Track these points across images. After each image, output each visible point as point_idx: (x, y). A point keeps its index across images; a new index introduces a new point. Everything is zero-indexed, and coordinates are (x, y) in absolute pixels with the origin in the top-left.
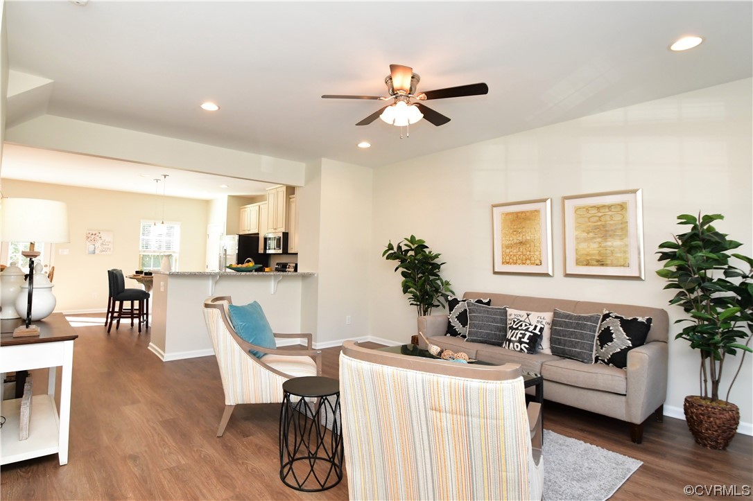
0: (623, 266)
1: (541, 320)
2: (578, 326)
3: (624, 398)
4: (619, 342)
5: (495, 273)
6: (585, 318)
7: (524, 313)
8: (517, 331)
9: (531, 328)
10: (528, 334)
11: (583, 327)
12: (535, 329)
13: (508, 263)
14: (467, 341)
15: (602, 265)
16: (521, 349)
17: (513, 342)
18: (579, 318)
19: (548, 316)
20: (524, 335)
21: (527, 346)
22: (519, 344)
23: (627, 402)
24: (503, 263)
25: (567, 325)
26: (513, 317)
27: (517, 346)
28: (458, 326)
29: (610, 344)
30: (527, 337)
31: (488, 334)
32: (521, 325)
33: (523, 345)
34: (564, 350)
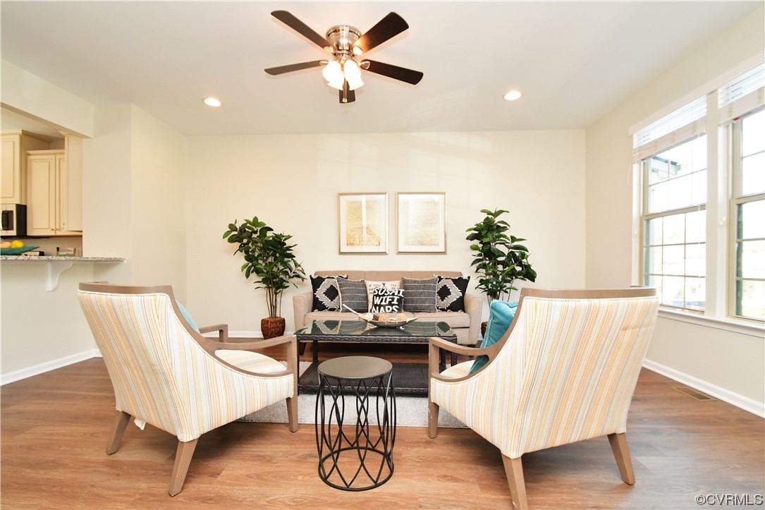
0: (435, 245)
1: (393, 286)
2: (425, 287)
3: (468, 329)
4: (455, 295)
5: (341, 253)
6: (428, 281)
7: (380, 283)
8: (384, 298)
9: (396, 294)
10: (396, 298)
11: (429, 288)
12: (399, 293)
13: (352, 244)
14: (342, 312)
15: (422, 244)
16: (393, 310)
17: (384, 306)
18: (425, 282)
19: (397, 283)
20: (393, 299)
21: (397, 307)
22: (390, 307)
23: (469, 332)
24: (348, 244)
25: (417, 288)
26: (372, 287)
27: (389, 309)
28: (326, 301)
29: (449, 296)
30: (395, 300)
31: (358, 303)
32: (386, 292)
33: (394, 307)
34: (416, 306)
